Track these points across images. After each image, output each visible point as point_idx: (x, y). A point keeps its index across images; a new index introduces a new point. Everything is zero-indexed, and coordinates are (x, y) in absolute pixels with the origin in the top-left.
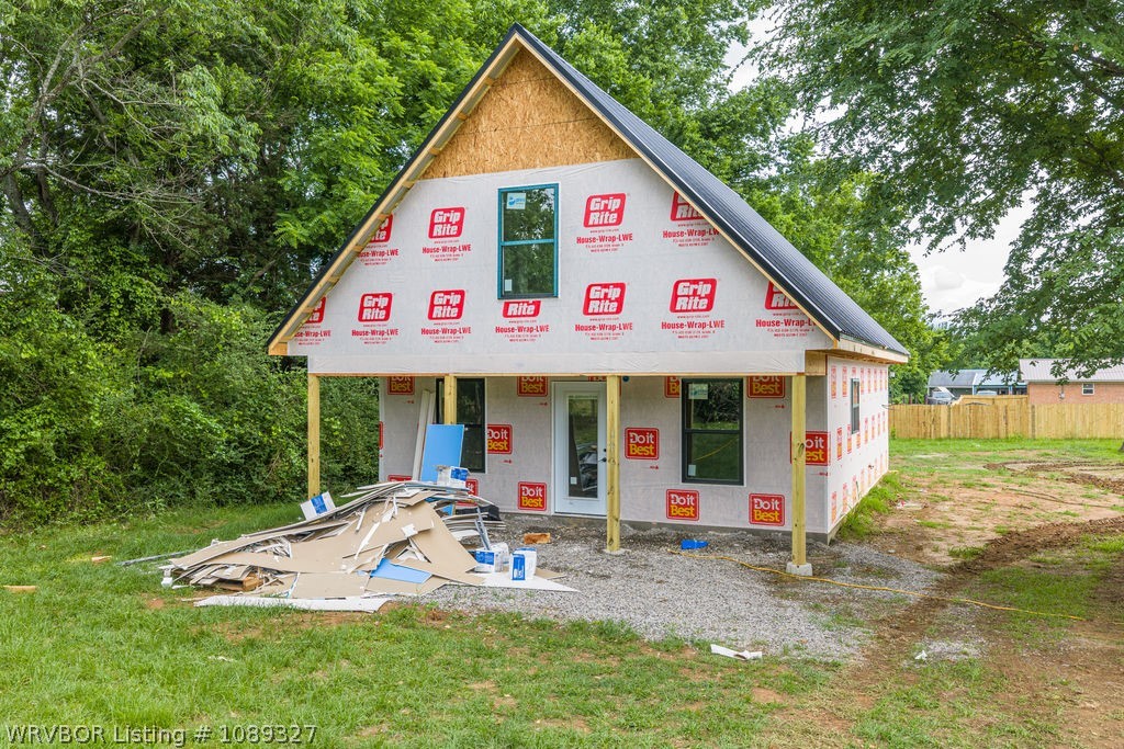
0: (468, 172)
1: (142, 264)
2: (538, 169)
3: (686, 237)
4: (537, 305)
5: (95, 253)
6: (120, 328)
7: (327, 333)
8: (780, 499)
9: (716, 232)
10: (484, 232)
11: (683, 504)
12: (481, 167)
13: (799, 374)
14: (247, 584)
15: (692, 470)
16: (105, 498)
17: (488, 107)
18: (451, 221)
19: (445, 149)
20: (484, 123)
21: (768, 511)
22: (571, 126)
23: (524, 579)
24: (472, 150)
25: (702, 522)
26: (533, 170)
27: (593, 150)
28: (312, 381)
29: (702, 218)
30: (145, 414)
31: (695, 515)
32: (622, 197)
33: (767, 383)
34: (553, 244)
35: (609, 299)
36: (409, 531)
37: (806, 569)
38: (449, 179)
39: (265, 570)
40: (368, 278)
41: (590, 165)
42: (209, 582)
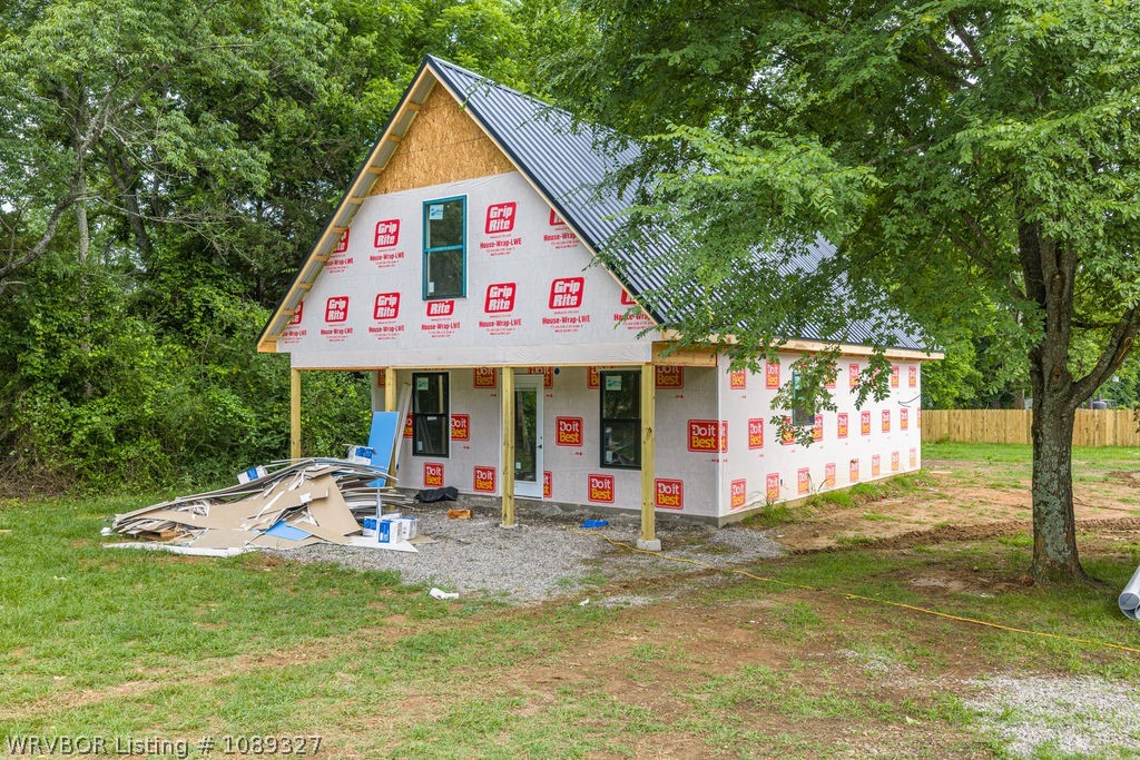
0: (402, 188)
1: (221, 277)
2: (452, 183)
3: (561, 239)
4: (451, 304)
5: (182, 268)
6: (203, 333)
7: (304, 333)
8: (679, 484)
9: (574, 236)
10: (413, 240)
11: (601, 488)
12: (410, 183)
13: (647, 364)
14: (163, 536)
15: (609, 457)
16: (154, 473)
17: (417, 130)
18: (390, 231)
19: (386, 169)
20: (414, 144)
21: (670, 495)
22: (476, 142)
23: (388, 541)
24: (405, 168)
25: (616, 505)
26: (449, 184)
27: (492, 164)
28: (294, 373)
29: (563, 223)
30: (193, 404)
31: (611, 499)
32: (513, 205)
33: (671, 374)
34: (461, 250)
35: (504, 296)
36: (305, 498)
37: (656, 544)
38: (389, 195)
39: (183, 525)
40: (334, 284)
41: (490, 177)
42: (134, 532)
